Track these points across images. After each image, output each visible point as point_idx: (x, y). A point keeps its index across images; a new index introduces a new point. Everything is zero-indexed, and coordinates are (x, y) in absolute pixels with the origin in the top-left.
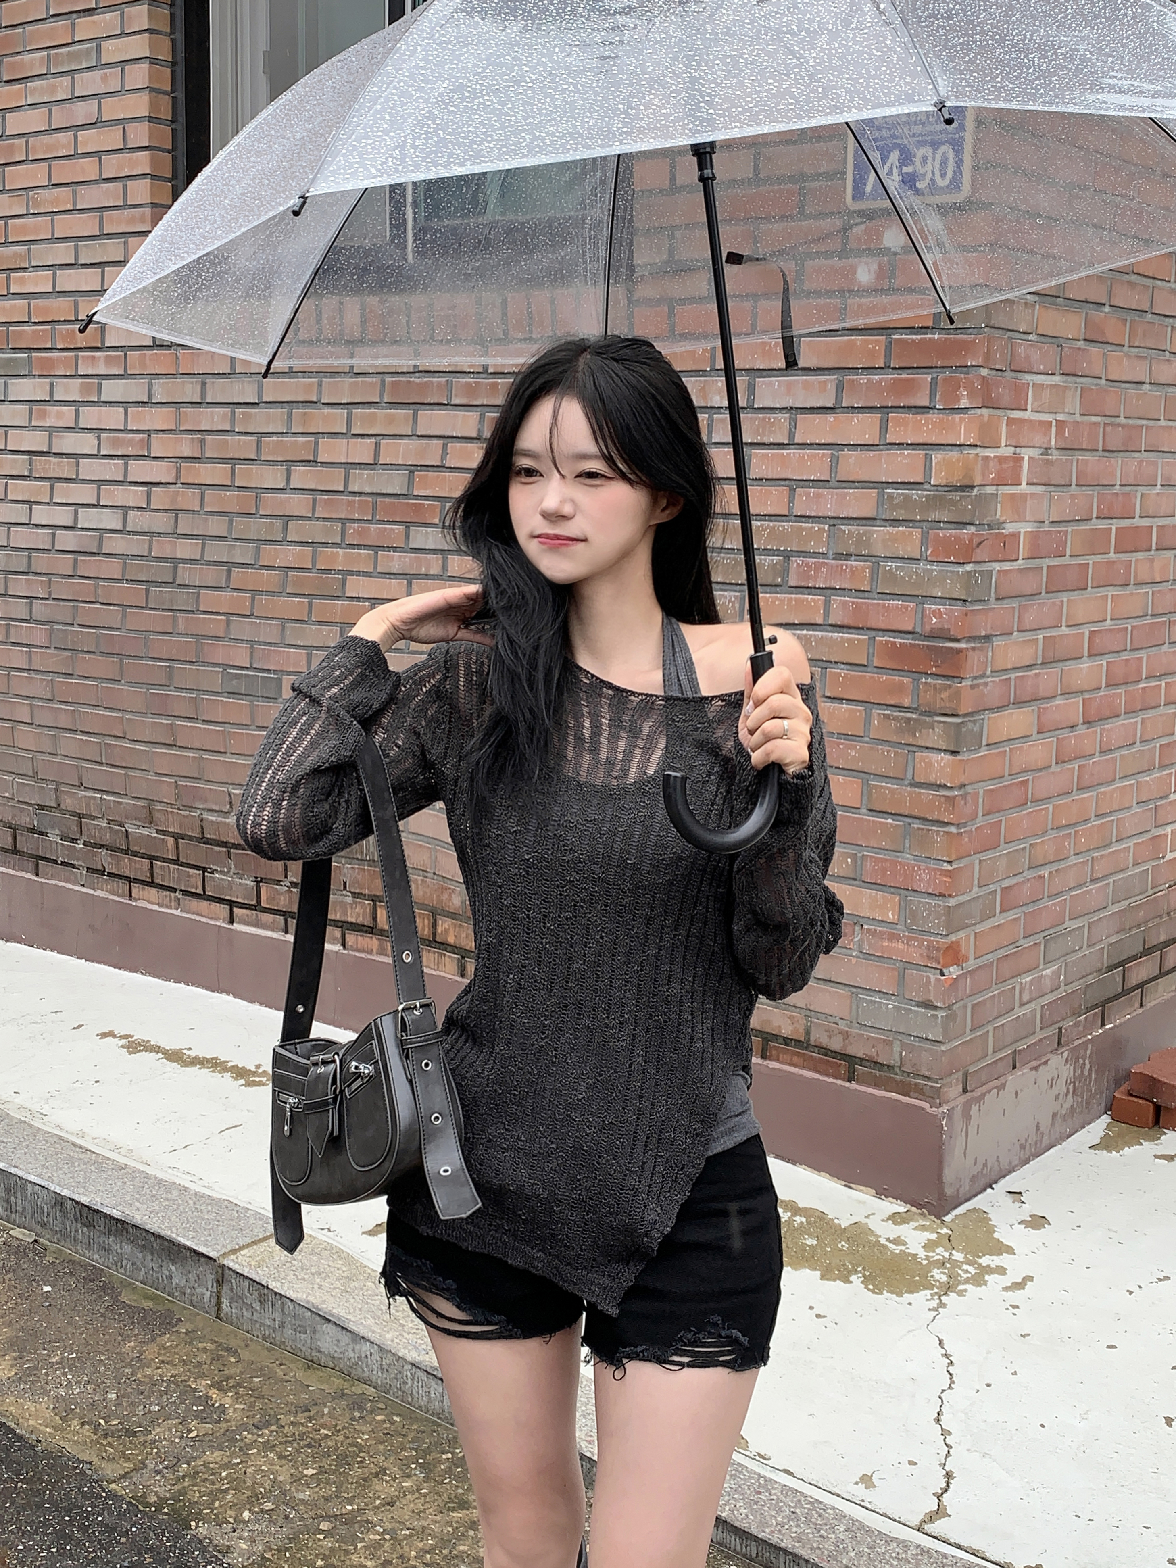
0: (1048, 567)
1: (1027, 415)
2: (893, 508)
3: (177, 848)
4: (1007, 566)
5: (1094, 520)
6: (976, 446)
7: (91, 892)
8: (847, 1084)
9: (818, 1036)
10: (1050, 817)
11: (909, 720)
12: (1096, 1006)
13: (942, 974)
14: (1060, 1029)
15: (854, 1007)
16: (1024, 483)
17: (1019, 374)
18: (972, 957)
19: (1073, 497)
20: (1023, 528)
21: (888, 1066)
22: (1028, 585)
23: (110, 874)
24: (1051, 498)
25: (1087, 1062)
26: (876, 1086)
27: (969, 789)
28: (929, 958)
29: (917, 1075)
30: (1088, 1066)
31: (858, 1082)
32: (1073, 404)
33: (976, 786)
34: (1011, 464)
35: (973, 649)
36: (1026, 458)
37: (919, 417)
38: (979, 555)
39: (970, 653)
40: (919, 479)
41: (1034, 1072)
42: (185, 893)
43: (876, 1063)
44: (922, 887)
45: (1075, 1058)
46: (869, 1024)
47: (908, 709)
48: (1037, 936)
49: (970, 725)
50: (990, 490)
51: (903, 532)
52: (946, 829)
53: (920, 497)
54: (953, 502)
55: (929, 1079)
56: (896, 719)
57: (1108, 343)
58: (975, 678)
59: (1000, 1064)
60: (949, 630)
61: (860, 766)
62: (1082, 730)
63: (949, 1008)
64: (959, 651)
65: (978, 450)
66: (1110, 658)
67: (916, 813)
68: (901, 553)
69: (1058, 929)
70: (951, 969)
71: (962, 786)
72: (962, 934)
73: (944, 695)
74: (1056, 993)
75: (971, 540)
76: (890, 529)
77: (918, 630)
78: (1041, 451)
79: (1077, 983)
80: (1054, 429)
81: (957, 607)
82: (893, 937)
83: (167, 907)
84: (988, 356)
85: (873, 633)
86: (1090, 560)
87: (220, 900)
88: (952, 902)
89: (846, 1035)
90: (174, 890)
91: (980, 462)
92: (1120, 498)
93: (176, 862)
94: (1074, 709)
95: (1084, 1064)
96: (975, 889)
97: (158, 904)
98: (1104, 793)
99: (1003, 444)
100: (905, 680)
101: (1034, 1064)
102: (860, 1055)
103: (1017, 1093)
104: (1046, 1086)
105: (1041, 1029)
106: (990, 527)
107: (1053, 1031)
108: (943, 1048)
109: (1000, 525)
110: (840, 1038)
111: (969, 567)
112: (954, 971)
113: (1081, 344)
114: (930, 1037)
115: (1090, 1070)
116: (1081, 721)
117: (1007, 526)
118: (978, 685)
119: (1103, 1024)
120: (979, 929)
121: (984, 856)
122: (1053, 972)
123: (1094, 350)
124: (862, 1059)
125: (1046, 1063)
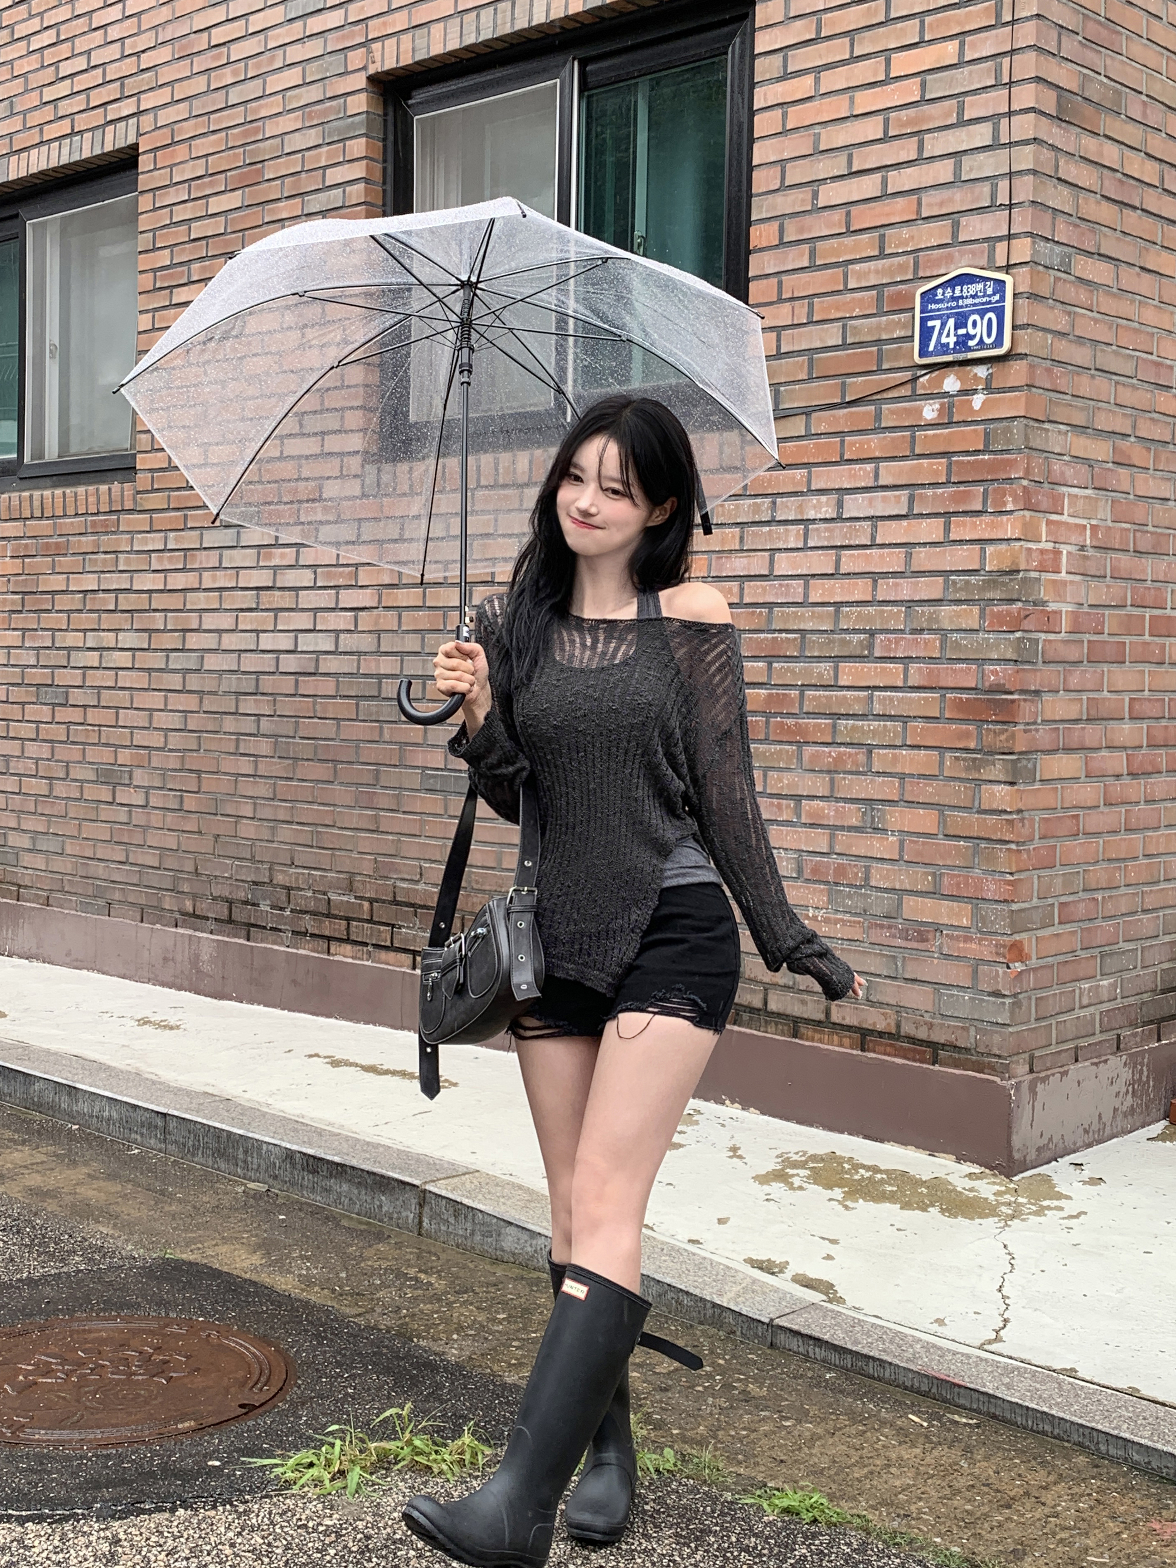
0: (1089, 641)
1: (1065, 518)
2: (957, 591)
3: (372, 910)
4: (1051, 637)
5: (1129, 608)
6: (1020, 539)
7: (294, 951)
8: (932, 1067)
9: (907, 1029)
10: (1101, 850)
11: (975, 759)
12: (1151, 1022)
13: (1008, 967)
14: (1119, 1036)
15: (937, 1001)
16: (1064, 571)
17: (1056, 487)
18: (1034, 957)
19: (1108, 587)
20: (1066, 608)
21: (966, 1049)
22: (1073, 654)
23: (312, 935)
24: (1088, 586)
25: (1145, 1069)
26: (956, 1067)
27: (1026, 815)
28: (997, 954)
29: (989, 1055)
30: (1145, 1073)
31: (941, 1065)
32: (1104, 513)
33: (1032, 813)
34: (1051, 556)
35: (1025, 700)
36: (1065, 552)
37: (974, 519)
38: (1026, 625)
39: (1022, 703)
40: (976, 567)
41: (1094, 1067)
42: (376, 946)
43: (955, 1047)
44: (990, 896)
45: (1133, 1062)
46: (949, 1014)
47: (973, 751)
48: (1092, 950)
49: (1024, 762)
50: (1034, 575)
51: (965, 610)
52: (1008, 846)
53: (978, 581)
54: (1004, 584)
55: (999, 1057)
56: (964, 759)
57: (1134, 466)
58: (1028, 724)
59: (1064, 1055)
60: (1004, 685)
61: (936, 800)
62: (1127, 780)
63: (1015, 995)
64: (1013, 701)
65: (1022, 543)
66: (1153, 723)
67: (982, 834)
68: (964, 626)
69: (1112, 947)
70: (1017, 964)
71: (1020, 811)
72: (1024, 936)
73: (1003, 737)
74: (1113, 1003)
75: (1019, 613)
76: (955, 608)
77: (979, 686)
78: (1078, 548)
79: (1133, 998)
80: (1088, 532)
81: (1010, 668)
82: (967, 939)
83: (359, 959)
84: (1027, 471)
85: (944, 692)
86: (1127, 640)
87: (405, 951)
88: (1015, 907)
89: (931, 1026)
90: (366, 944)
91: (1024, 553)
92: (1152, 591)
93: (370, 921)
94: (1118, 762)
95: (1142, 1070)
96: (1035, 900)
97: (352, 958)
98: (1151, 837)
99: (1044, 539)
100: (971, 727)
101: (1095, 1060)
102: (942, 1041)
103: (1079, 1082)
104: (1106, 1082)
105: (1101, 1032)
106: (1035, 604)
107: (1112, 1035)
108: (1011, 1029)
109: (1044, 603)
110: (925, 1028)
111: (1018, 635)
112: (1018, 967)
113: (1110, 465)
114: (1000, 1021)
115: (1148, 1077)
116: (1125, 772)
117: (1050, 604)
118: (1030, 730)
119: (1159, 1040)
120: (1040, 933)
121: (1043, 873)
122: (1110, 984)
123: (1122, 471)
124: (943, 1045)
125: (1106, 1061)
